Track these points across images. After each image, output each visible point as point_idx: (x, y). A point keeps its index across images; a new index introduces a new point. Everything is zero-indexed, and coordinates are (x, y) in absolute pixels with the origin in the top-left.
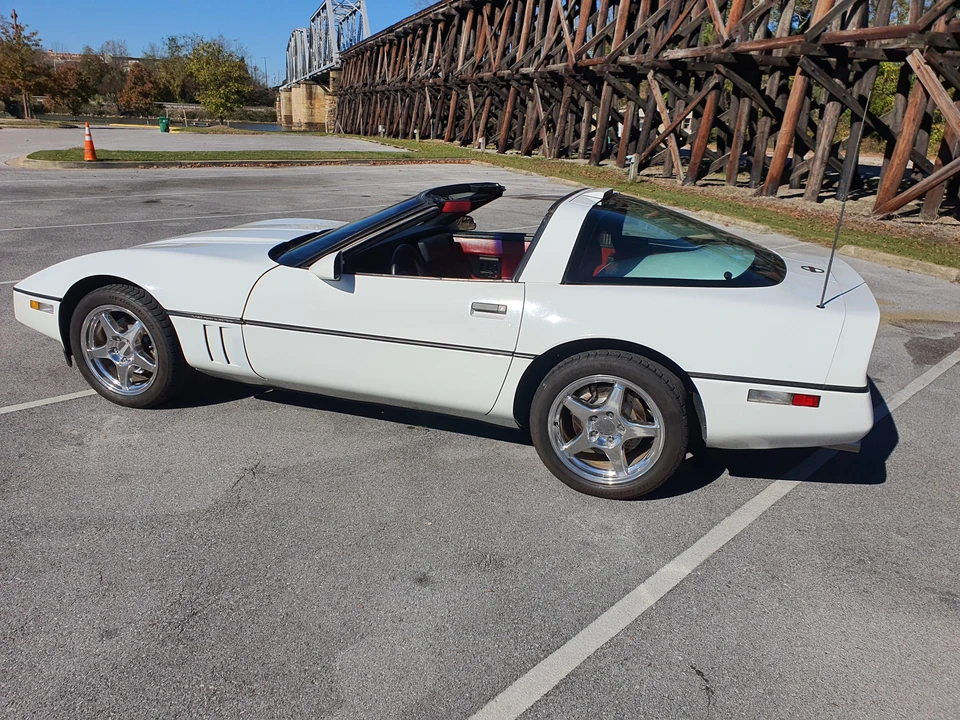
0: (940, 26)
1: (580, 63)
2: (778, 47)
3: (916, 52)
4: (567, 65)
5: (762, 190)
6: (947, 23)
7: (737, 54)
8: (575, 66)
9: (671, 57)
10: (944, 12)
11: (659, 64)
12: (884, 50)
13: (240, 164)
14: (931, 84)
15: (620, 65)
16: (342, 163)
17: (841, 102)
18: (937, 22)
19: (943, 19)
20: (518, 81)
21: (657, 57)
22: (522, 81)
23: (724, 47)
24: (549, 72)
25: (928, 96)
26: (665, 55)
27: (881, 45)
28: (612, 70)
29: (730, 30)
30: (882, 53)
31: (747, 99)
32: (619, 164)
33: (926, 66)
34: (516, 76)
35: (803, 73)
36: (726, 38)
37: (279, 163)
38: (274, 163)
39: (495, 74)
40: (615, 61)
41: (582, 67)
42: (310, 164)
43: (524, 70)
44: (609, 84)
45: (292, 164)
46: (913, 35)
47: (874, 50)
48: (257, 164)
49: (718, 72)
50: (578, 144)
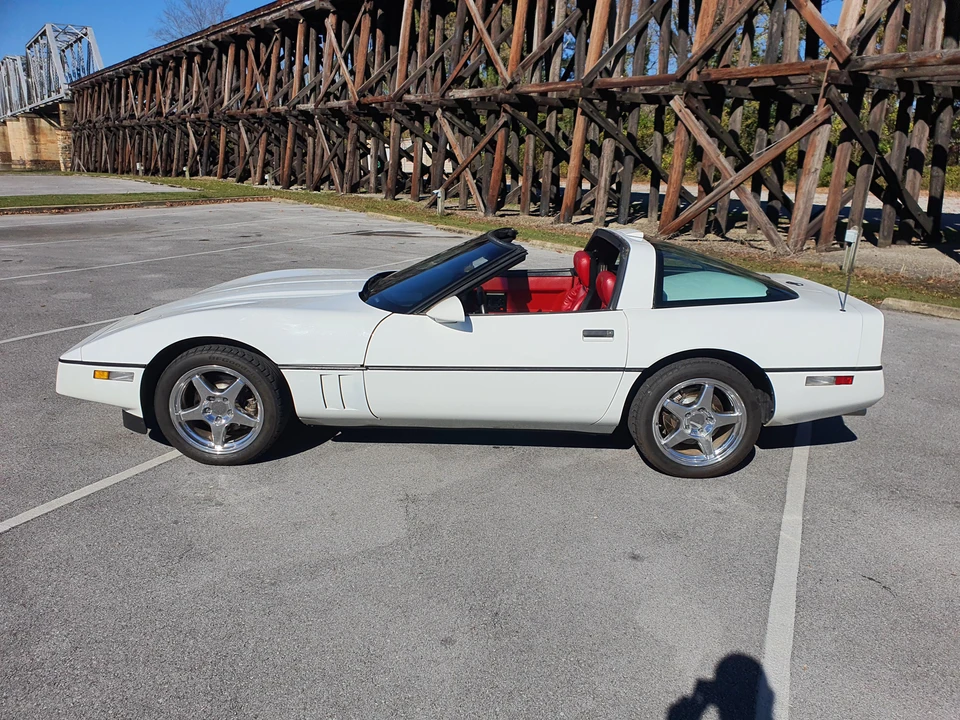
0: (693, 76)
1: (364, 101)
2: (552, 90)
3: (676, 97)
4: (350, 103)
5: (559, 218)
6: (699, 73)
7: (520, 95)
8: (358, 103)
9: (457, 96)
10: (695, 64)
11: (445, 102)
12: (644, 95)
13: (20, 211)
14: (691, 124)
15: (406, 103)
16: (136, 206)
17: (615, 139)
18: (691, 72)
19: (695, 70)
20: (296, 117)
21: (443, 96)
22: (300, 118)
23: (508, 89)
24: (329, 109)
25: (689, 133)
26: (450, 94)
27: (640, 90)
28: (398, 107)
29: (512, 73)
30: (641, 97)
31: (532, 136)
32: (413, 198)
33: (687, 110)
34: (294, 113)
35: (583, 113)
36: (509, 81)
37: (66, 209)
38: (59, 209)
39: (269, 110)
40: (400, 99)
41: (365, 105)
42: (101, 208)
43: (301, 107)
44: (396, 121)
45: (81, 209)
46: (674, 84)
47: (636, 94)
48: (40, 211)
49: (505, 111)
50: (369, 179)
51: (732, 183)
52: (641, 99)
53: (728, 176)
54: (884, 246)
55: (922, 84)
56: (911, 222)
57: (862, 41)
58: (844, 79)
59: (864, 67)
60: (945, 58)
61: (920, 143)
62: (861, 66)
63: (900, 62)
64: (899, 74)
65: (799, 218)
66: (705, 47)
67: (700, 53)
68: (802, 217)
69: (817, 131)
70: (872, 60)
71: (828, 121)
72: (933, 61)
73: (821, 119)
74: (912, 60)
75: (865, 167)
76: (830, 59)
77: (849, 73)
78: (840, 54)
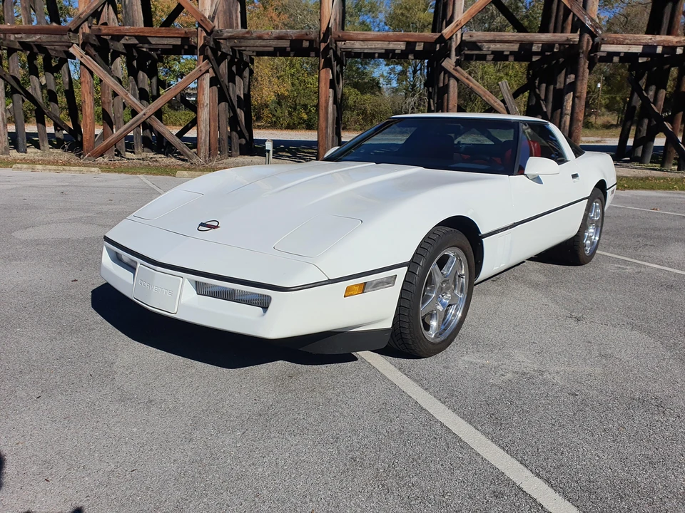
0: (85, 29)
3: (75, 45)
6: (90, 27)
10: (87, 20)
12: (20, 42)
14: (93, 66)
18: (83, 26)
19: (86, 23)
27: (16, 38)
30: (18, 44)
33: (88, 56)
51: (144, 114)
52: (17, 46)
53: (139, 109)
54: (236, 157)
55: (239, 51)
56: (243, 141)
57: (212, 18)
58: (212, 43)
59: (223, 37)
60: (274, 36)
61: (239, 92)
62: (221, 36)
63: (246, 35)
64: (232, 44)
65: (203, 138)
66: (92, 7)
67: (89, 12)
68: (205, 138)
69: (202, 77)
70: (227, 32)
71: (207, 71)
72: (266, 37)
73: (204, 69)
74: (254, 35)
75: (223, 103)
76: (200, 29)
77: (214, 39)
78: (206, 25)
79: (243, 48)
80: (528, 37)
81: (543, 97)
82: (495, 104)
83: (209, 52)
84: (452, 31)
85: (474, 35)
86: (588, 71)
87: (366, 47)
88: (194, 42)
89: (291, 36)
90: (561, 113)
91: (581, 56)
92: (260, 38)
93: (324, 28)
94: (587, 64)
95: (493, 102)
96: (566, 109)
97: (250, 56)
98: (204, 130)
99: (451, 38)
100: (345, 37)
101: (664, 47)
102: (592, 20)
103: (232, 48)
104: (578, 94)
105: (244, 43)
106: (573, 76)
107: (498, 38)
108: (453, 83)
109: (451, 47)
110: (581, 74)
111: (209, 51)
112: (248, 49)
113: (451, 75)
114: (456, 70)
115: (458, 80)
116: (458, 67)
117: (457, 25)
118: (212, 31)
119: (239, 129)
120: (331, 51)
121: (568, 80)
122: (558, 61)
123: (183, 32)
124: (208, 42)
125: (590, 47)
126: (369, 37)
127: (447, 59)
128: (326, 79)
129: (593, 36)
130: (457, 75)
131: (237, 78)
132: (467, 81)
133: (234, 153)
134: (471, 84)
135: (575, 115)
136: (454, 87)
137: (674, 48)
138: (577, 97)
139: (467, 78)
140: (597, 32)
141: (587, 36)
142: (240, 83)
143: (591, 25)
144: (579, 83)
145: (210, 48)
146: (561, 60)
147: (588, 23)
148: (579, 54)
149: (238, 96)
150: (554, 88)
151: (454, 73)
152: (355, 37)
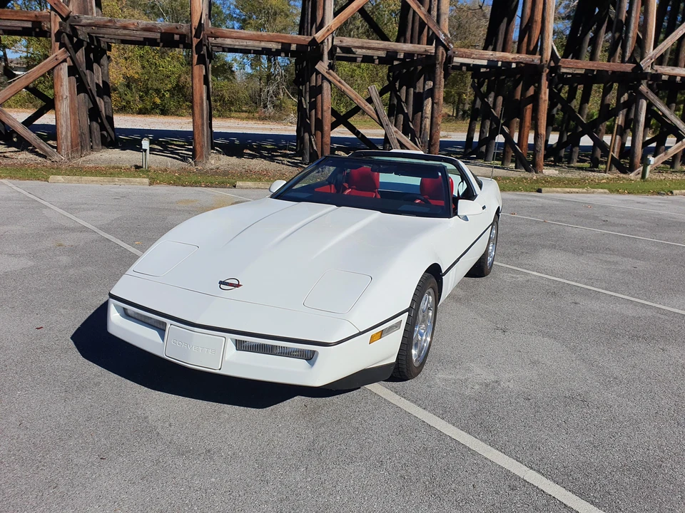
54: (98, 151)
56: (105, 133)
58: (68, 30)
59: (81, 24)
60: (140, 26)
61: (98, 79)
62: (79, 22)
63: (109, 24)
65: (64, 133)
68: (66, 133)
69: (59, 67)
70: (86, 19)
71: (65, 61)
72: (132, 27)
73: (61, 58)
74: (118, 24)
75: (82, 95)
76: (53, 13)
77: (70, 25)
78: (61, 10)
79: (101, 35)
80: (393, 46)
81: (404, 100)
82: (366, 108)
83: (66, 40)
84: (324, 36)
85: (344, 41)
86: (443, 80)
87: (237, 43)
88: (47, 28)
89: (160, 29)
90: (422, 117)
91: (438, 66)
92: (125, 28)
93: (195, 23)
94: (443, 74)
95: (363, 105)
96: (426, 113)
97: (107, 43)
98: (64, 125)
99: (322, 42)
100: (218, 34)
101: (502, 62)
102: (445, 35)
103: (88, 34)
104: (436, 101)
105: (103, 30)
106: (430, 84)
107: (366, 45)
108: (326, 85)
109: (323, 50)
110: (438, 82)
111: (66, 38)
112: (106, 36)
113: (324, 78)
114: (329, 73)
115: (330, 82)
116: (331, 71)
117: (328, 30)
118: (68, 17)
119: (100, 121)
120: (205, 47)
121: (426, 86)
122: (416, 69)
123: (33, 15)
124: (65, 29)
125: (444, 59)
126: (243, 35)
127: (320, 62)
128: (200, 76)
129: (447, 49)
130: (331, 78)
131: (95, 66)
132: (339, 84)
133: (95, 147)
134: (343, 88)
135: (434, 119)
136: (327, 90)
137: (510, 63)
138: (436, 103)
139: (339, 82)
140: (449, 46)
141: (441, 49)
142: (98, 72)
143: (444, 40)
144: (436, 90)
145: (67, 34)
146: (420, 68)
147: (442, 37)
148: (435, 65)
149: (96, 83)
150: (414, 92)
151: (327, 76)
152: (228, 35)
